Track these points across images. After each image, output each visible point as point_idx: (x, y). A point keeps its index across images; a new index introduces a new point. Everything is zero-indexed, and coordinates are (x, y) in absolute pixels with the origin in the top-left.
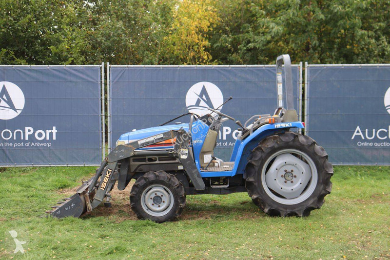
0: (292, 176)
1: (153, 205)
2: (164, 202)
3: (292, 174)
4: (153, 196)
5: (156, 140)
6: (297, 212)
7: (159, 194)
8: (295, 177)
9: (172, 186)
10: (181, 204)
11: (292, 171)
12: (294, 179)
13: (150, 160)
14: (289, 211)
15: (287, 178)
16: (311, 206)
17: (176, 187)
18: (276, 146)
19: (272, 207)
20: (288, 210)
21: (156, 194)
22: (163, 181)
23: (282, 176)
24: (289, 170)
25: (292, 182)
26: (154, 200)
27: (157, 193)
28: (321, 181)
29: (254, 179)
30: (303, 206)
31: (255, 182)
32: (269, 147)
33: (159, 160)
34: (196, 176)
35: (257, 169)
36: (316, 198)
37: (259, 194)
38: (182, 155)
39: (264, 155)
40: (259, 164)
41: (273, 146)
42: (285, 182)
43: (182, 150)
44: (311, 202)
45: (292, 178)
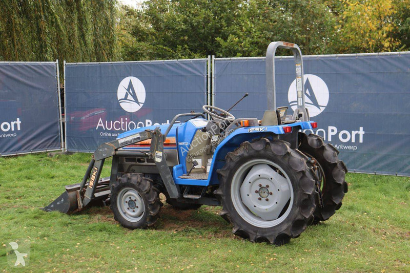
0: (268, 193)
1: (128, 209)
2: (137, 207)
3: (268, 190)
4: (128, 200)
5: (134, 139)
6: (268, 238)
7: (133, 198)
8: (271, 194)
9: (142, 192)
10: (151, 212)
11: (268, 186)
12: (270, 197)
13: (139, 161)
14: (259, 236)
15: (262, 195)
16: (285, 232)
17: (145, 192)
18: (246, 154)
19: (241, 227)
20: (258, 234)
21: (130, 198)
22: (133, 185)
23: (257, 192)
24: (264, 185)
25: (267, 200)
26: (129, 204)
27: (131, 196)
28: (297, 202)
29: (223, 192)
30: (275, 231)
31: (224, 196)
32: (238, 155)
33: (148, 162)
34: (170, 183)
35: (225, 180)
36: (290, 224)
37: (227, 210)
38: (157, 157)
39: (232, 164)
40: (228, 174)
41: (243, 155)
42: (260, 199)
43: (156, 152)
44: (285, 227)
45: (267, 194)
